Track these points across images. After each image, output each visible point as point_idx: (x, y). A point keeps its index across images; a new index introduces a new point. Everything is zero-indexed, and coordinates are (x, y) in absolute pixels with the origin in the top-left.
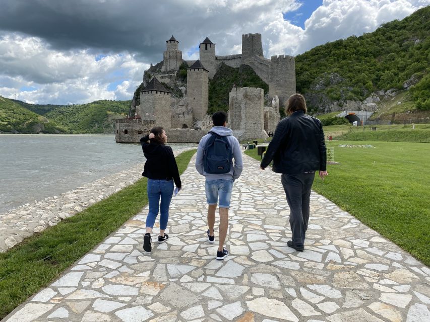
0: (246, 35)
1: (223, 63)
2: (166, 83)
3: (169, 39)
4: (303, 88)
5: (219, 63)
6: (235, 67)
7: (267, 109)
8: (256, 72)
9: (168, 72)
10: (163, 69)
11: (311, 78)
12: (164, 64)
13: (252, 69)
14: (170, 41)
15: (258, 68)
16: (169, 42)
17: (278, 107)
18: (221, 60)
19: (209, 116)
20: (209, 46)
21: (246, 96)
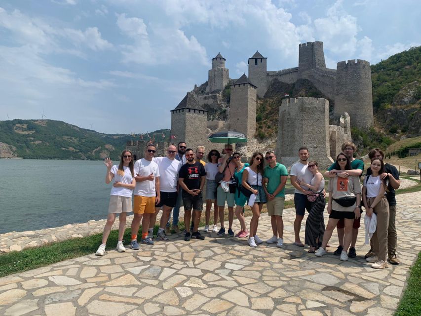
0: (304, 44)
1: (275, 79)
2: (209, 104)
3: (215, 57)
4: (383, 102)
5: (271, 79)
6: (290, 83)
7: (334, 128)
8: (317, 86)
9: (212, 93)
10: (208, 89)
11: (394, 90)
12: (209, 84)
13: (312, 83)
14: (216, 58)
15: (319, 81)
16: (215, 60)
17: (349, 126)
18: (273, 75)
19: (256, 140)
20: (259, 61)
21: (302, 109)
